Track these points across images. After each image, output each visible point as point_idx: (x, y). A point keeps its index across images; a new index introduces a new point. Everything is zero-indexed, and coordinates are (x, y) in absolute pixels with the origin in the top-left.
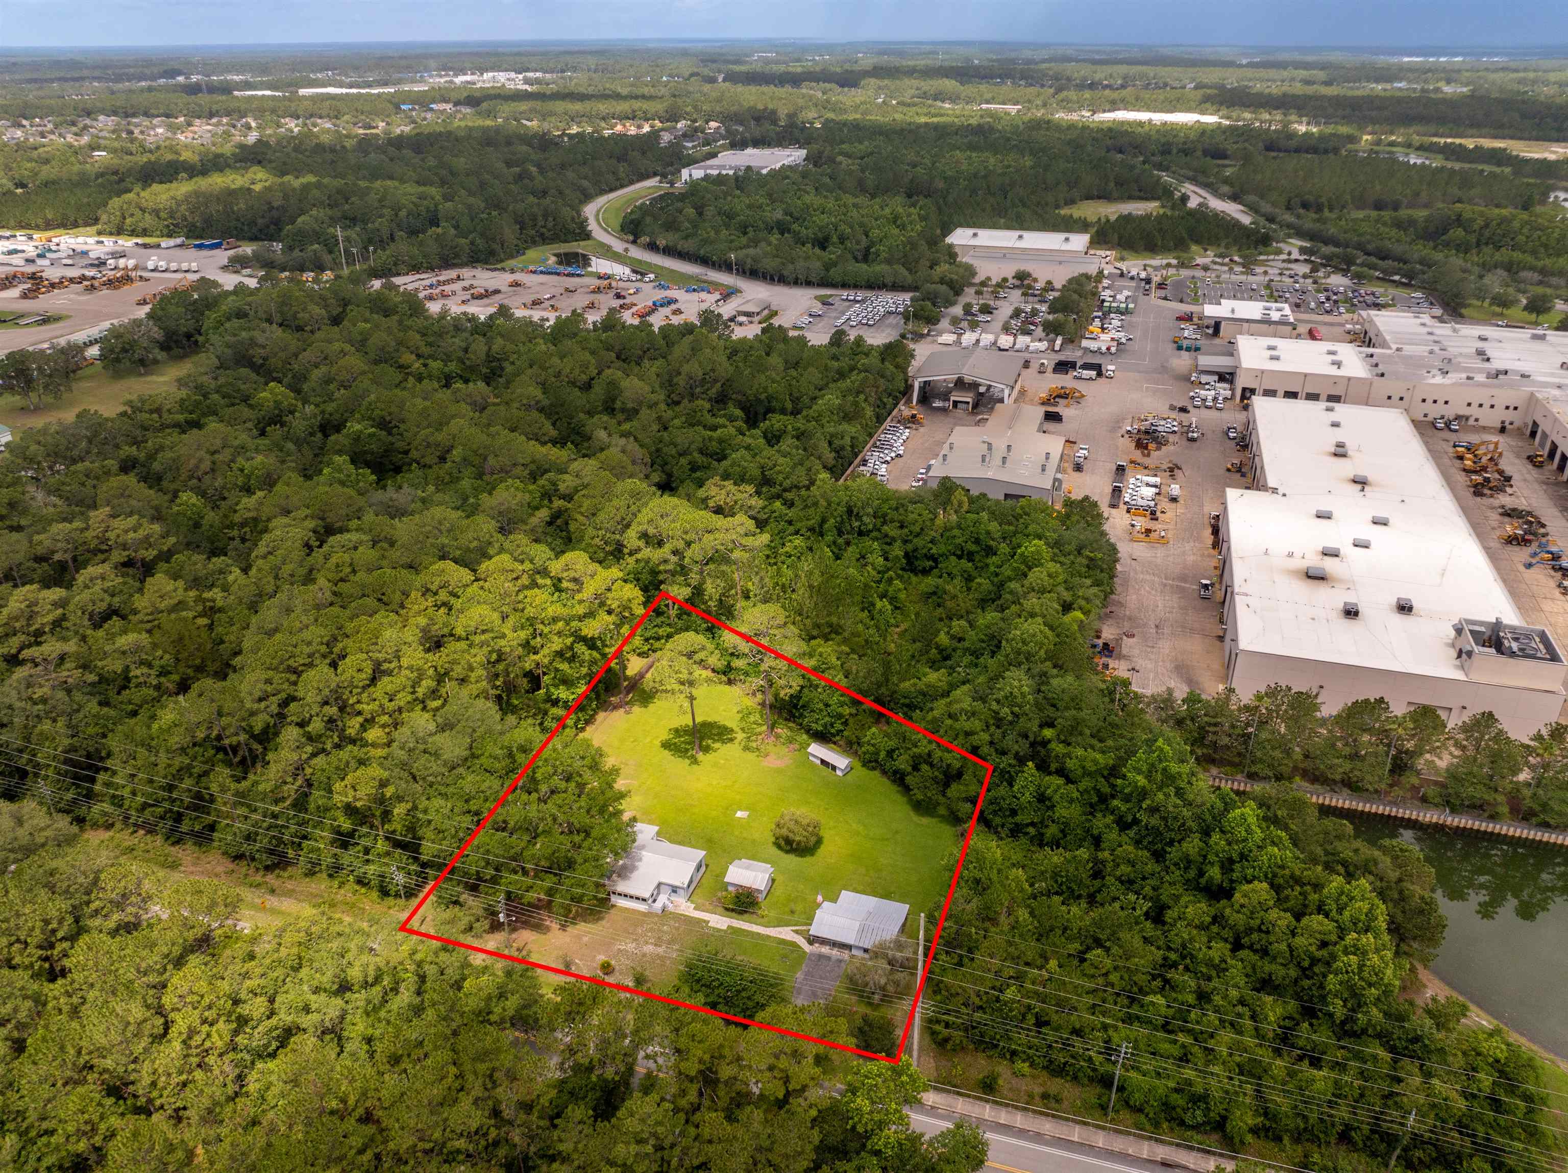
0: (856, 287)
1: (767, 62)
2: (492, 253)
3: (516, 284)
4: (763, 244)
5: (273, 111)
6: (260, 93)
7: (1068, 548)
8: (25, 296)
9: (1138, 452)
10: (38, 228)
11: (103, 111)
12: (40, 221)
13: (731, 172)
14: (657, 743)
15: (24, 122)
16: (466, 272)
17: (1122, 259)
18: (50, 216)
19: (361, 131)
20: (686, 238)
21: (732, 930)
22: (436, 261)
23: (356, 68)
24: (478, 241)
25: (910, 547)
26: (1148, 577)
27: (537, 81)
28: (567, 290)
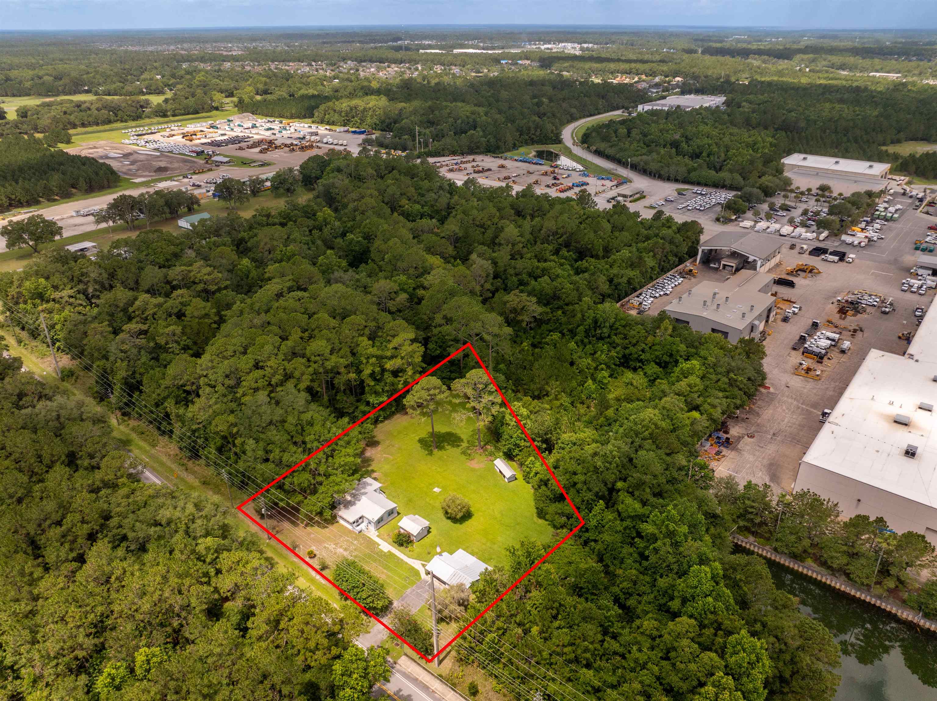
0: (706, 185)
1: (738, 41)
2: (498, 148)
3: (502, 166)
4: (654, 154)
5: (432, 61)
6: (433, 51)
7: (719, 370)
8: (261, 152)
9: (838, 316)
10: (287, 118)
11: (350, 59)
12: (288, 114)
13: (666, 109)
14: (417, 438)
15: (313, 63)
16: (479, 158)
17: (909, 183)
18: (293, 112)
19: (474, 74)
20: (611, 147)
21: (390, 554)
22: (466, 150)
23: (491, 39)
24: (491, 140)
25: (627, 351)
26: (790, 400)
27: (588, 49)
28: (529, 172)
